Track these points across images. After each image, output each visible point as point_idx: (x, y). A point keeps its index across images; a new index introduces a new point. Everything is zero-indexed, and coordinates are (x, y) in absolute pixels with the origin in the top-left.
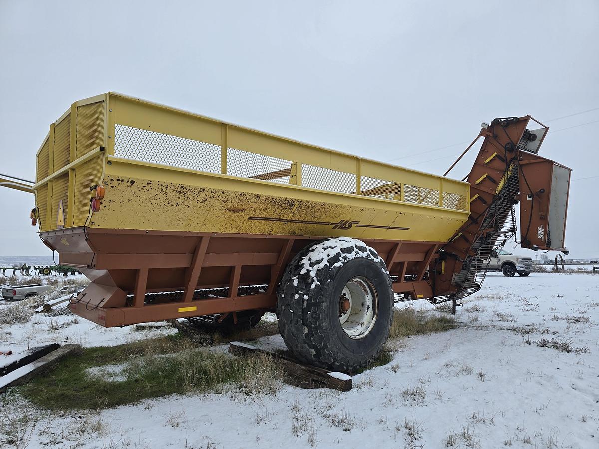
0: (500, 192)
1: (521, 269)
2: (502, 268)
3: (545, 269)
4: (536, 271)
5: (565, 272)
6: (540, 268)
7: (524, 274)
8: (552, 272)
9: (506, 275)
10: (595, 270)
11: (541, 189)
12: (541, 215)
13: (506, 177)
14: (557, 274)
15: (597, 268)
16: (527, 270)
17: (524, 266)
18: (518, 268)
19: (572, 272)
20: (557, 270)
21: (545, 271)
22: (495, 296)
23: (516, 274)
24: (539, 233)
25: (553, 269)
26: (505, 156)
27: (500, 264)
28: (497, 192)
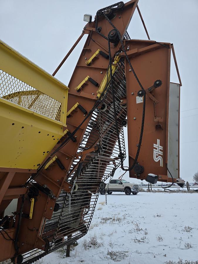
0: (102, 94)
1: (134, 191)
2: (124, 190)
3: (144, 190)
4: (140, 191)
5: (153, 191)
6: (142, 190)
7: (135, 194)
8: (147, 192)
9: (126, 194)
10: (165, 190)
11: (157, 81)
12: (158, 122)
13: (109, 73)
14: (149, 193)
15: (166, 189)
16: (136, 191)
17: (135, 189)
18: (132, 190)
19: (156, 191)
20: (149, 191)
21: (144, 191)
22: (116, 218)
23: (132, 193)
24: (155, 152)
25: (147, 190)
26: (110, 52)
27: (124, 188)
28: (99, 95)
